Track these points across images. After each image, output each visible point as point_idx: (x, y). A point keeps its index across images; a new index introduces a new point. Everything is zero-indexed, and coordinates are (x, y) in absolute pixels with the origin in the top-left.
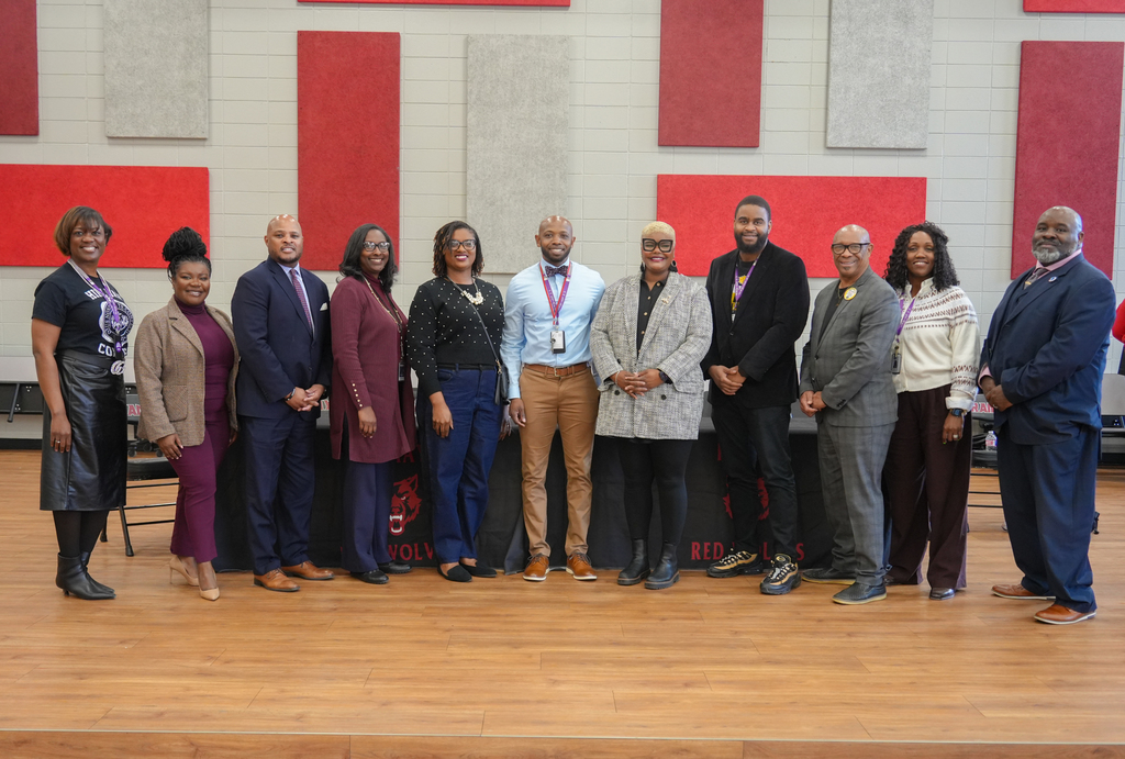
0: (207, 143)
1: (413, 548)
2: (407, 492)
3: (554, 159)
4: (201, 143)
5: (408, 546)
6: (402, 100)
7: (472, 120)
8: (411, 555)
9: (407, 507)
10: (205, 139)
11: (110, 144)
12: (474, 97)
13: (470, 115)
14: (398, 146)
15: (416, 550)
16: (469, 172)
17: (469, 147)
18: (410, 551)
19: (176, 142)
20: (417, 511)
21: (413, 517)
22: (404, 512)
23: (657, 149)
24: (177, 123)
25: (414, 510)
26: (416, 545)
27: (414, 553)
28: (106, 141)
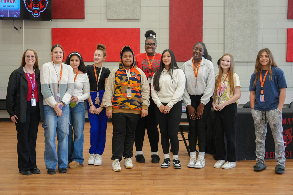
0: (139, 20)
1: (289, 153)
2: (288, 134)
3: (254, 24)
4: (138, 20)
5: (288, 152)
6: (203, 6)
7: (227, 11)
8: (288, 155)
9: (288, 139)
10: (139, 19)
11: (108, 21)
12: (227, 4)
13: (226, 10)
14: (202, 21)
15: (290, 153)
16: (226, 29)
17: (226, 20)
18: (288, 153)
19: (129, 20)
20: (291, 140)
21: (290, 142)
22: (287, 140)
23: (287, 20)
24: (130, 14)
25: (290, 140)
26: (290, 152)
27: (289, 154)
28: (107, 20)
